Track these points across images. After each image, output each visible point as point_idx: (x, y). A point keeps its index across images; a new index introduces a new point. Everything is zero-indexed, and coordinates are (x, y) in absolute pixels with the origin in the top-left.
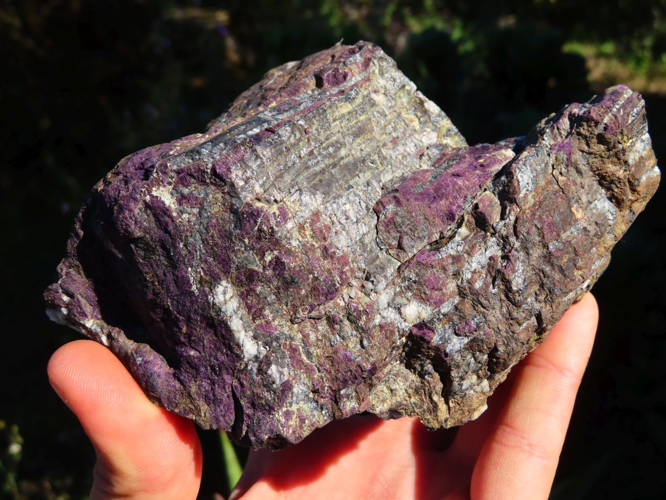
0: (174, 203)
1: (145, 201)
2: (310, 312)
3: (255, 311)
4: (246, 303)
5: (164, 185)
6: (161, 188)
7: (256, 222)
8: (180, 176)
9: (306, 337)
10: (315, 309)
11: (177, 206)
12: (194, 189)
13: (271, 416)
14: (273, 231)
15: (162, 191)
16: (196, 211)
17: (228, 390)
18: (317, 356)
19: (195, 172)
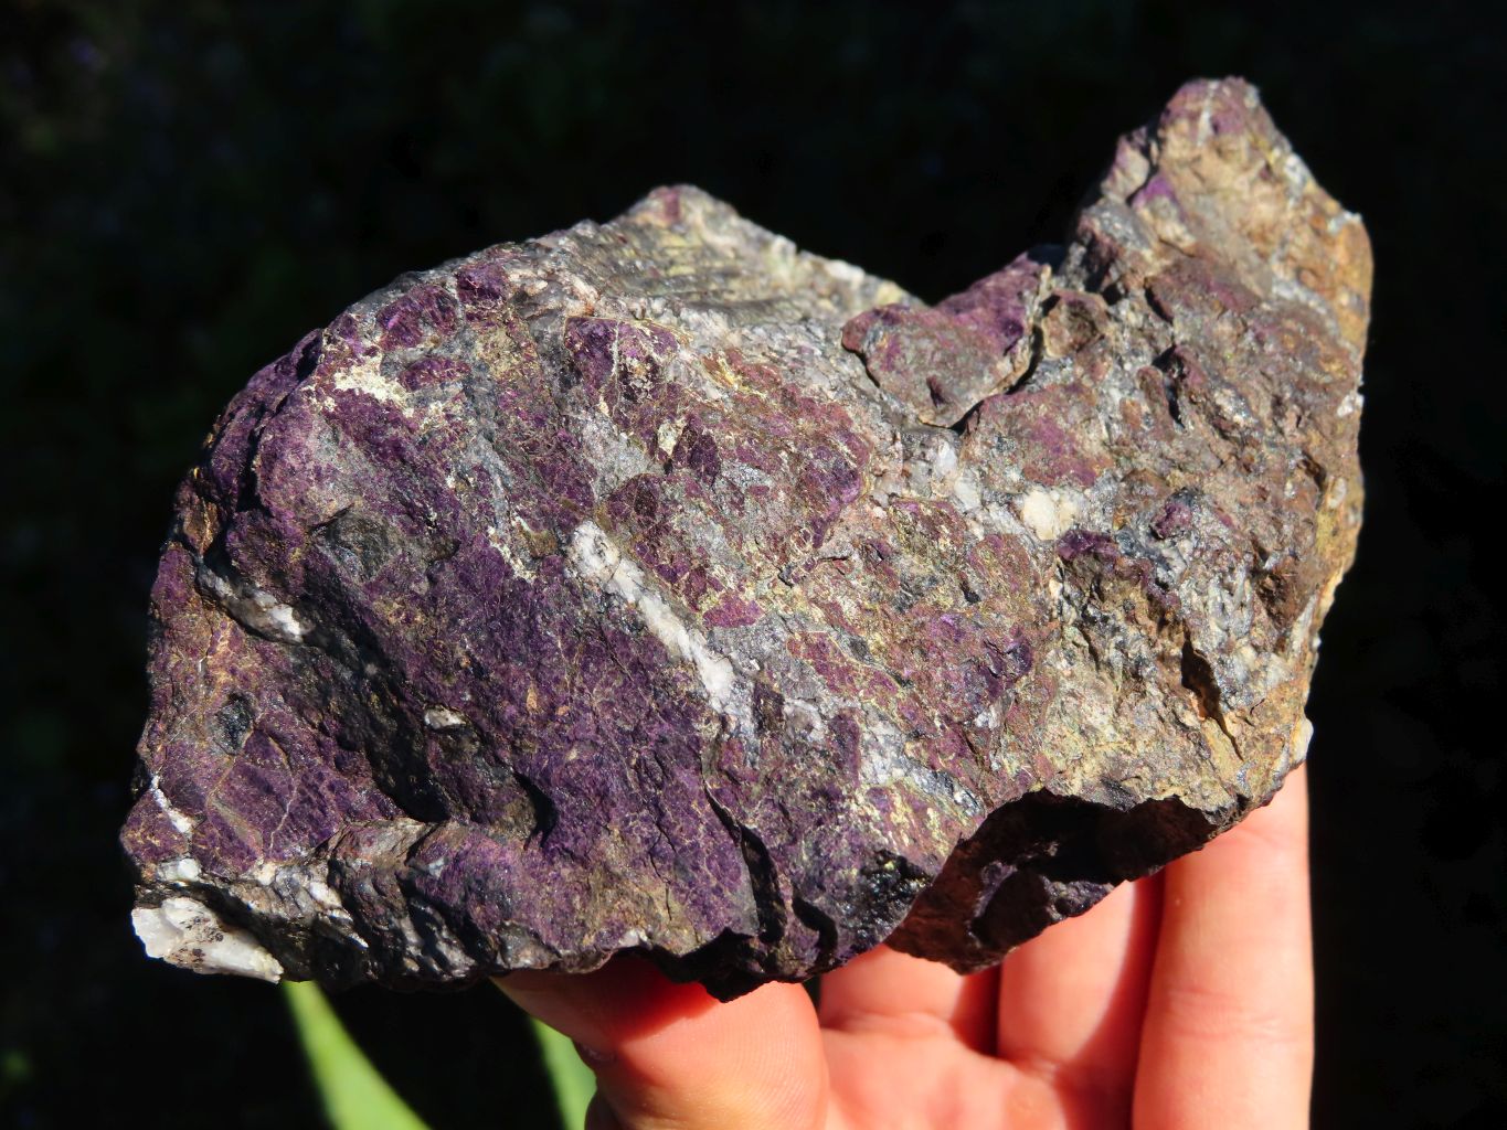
0: (397, 391)
1: (325, 413)
2: (817, 544)
3: (689, 579)
4: (660, 569)
5: (359, 361)
6: (354, 369)
7: (608, 357)
8: (391, 324)
9: (833, 612)
10: (826, 537)
11: (407, 395)
12: (432, 345)
13: (840, 817)
14: (655, 369)
15: (360, 375)
16: (455, 388)
17: (703, 810)
18: (879, 649)
19: (422, 305)
